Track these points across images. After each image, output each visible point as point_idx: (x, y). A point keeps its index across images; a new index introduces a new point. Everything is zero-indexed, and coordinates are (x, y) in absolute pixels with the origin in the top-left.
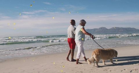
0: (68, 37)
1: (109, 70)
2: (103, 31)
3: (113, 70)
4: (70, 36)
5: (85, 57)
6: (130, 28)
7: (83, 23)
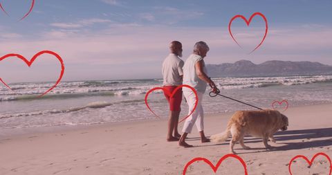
0: (165, 83)
1: (257, 163)
2: (245, 69)
3: (266, 163)
4: (168, 80)
5: (202, 133)
6: (310, 62)
7: (202, 49)
